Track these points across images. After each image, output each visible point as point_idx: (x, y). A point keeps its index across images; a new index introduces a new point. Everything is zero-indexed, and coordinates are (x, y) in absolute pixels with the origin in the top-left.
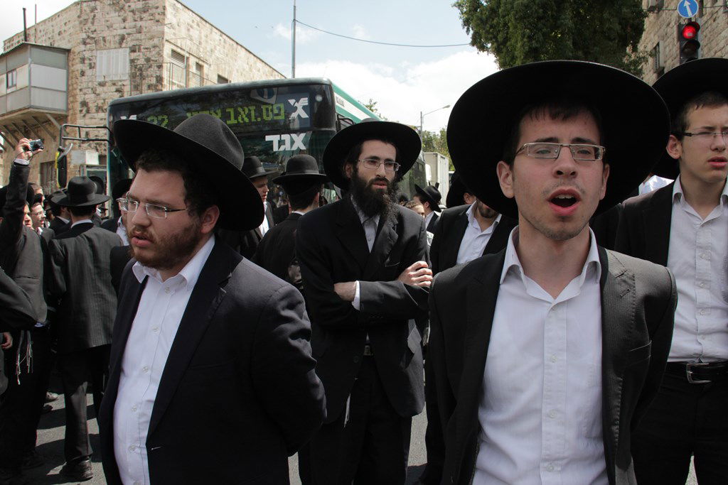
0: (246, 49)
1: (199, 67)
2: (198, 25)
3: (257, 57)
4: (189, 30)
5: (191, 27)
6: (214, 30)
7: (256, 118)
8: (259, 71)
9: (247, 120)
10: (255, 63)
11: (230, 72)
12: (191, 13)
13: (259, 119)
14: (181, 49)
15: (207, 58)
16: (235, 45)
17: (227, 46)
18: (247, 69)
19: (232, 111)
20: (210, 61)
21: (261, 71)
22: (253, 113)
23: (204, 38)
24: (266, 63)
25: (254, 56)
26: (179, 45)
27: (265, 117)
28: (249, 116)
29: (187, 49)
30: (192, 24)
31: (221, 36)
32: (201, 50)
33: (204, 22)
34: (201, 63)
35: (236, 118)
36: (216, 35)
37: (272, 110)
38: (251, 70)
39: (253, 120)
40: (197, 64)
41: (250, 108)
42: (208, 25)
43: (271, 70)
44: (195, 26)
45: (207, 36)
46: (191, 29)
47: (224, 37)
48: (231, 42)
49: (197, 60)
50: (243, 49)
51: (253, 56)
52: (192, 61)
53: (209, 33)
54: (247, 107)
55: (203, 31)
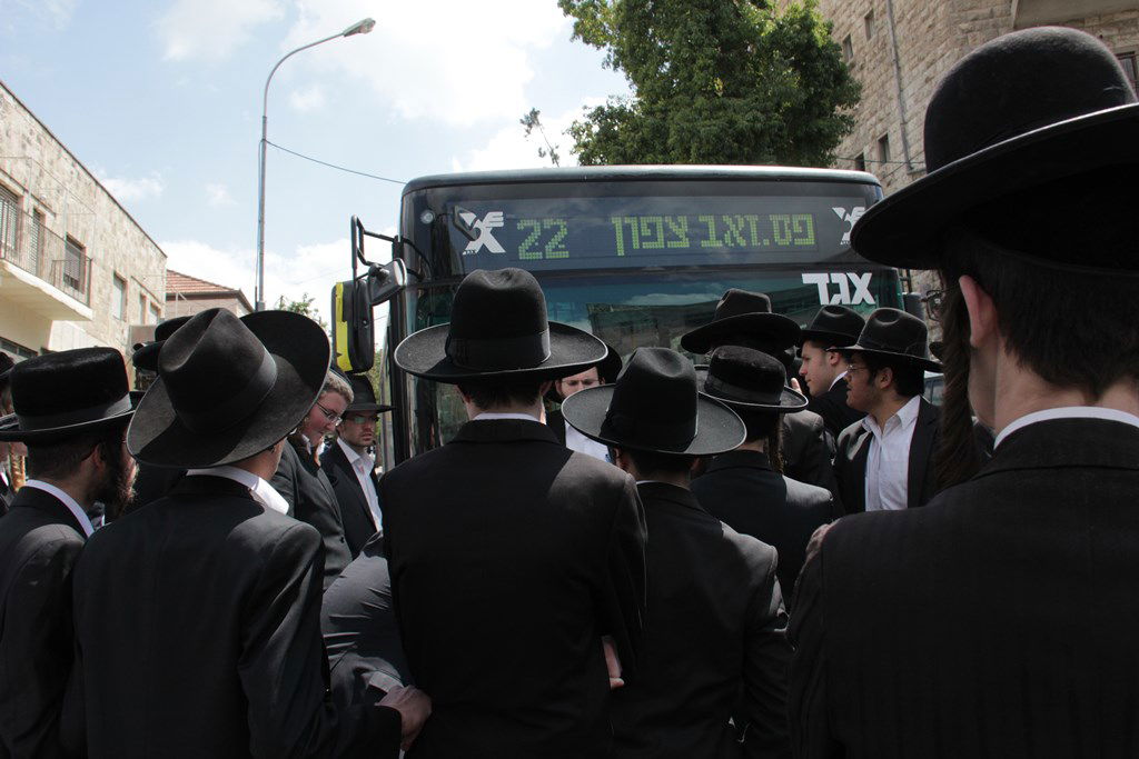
0: (109, 195)
1: (38, 215)
2: (39, 140)
3: (124, 211)
4: (24, 146)
5: (29, 142)
6: (63, 152)
7: (760, 240)
8: (125, 234)
9: (742, 243)
10: (121, 221)
11: (85, 232)
12: (28, 116)
13: (766, 242)
14: (11, 178)
15: (53, 202)
16: (94, 184)
17: (81, 185)
18: (110, 230)
19: (710, 221)
20: (56, 207)
21: (129, 236)
22: (754, 230)
23: (47, 165)
24: (135, 224)
25: (121, 208)
26: (8, 171)
27: (777, 238)
28: (745, 234)
29: (21, 181)
30: (31, 137)
31: (73, 166)
32: (43, 186)
33: (48, 138)
34: (41, 209)
35: (720, 237)
36: (66, 164)
37: (791, 226)
38: (114, 231)
39: (755, 242)
40: (35, 210)
41: (749, 218)
42: (54, 142)
43: (142, 235)
44: (34, 141)
45: (52, 163)
46: (28, 146)
47: (79, 168)
48: (89, 180)
49: (36, 204)
50: (105, 195)
51: (118, 209)
52: (28, 203)
53: (55, 157)
54: (742, 215)
55: (45, 152)
